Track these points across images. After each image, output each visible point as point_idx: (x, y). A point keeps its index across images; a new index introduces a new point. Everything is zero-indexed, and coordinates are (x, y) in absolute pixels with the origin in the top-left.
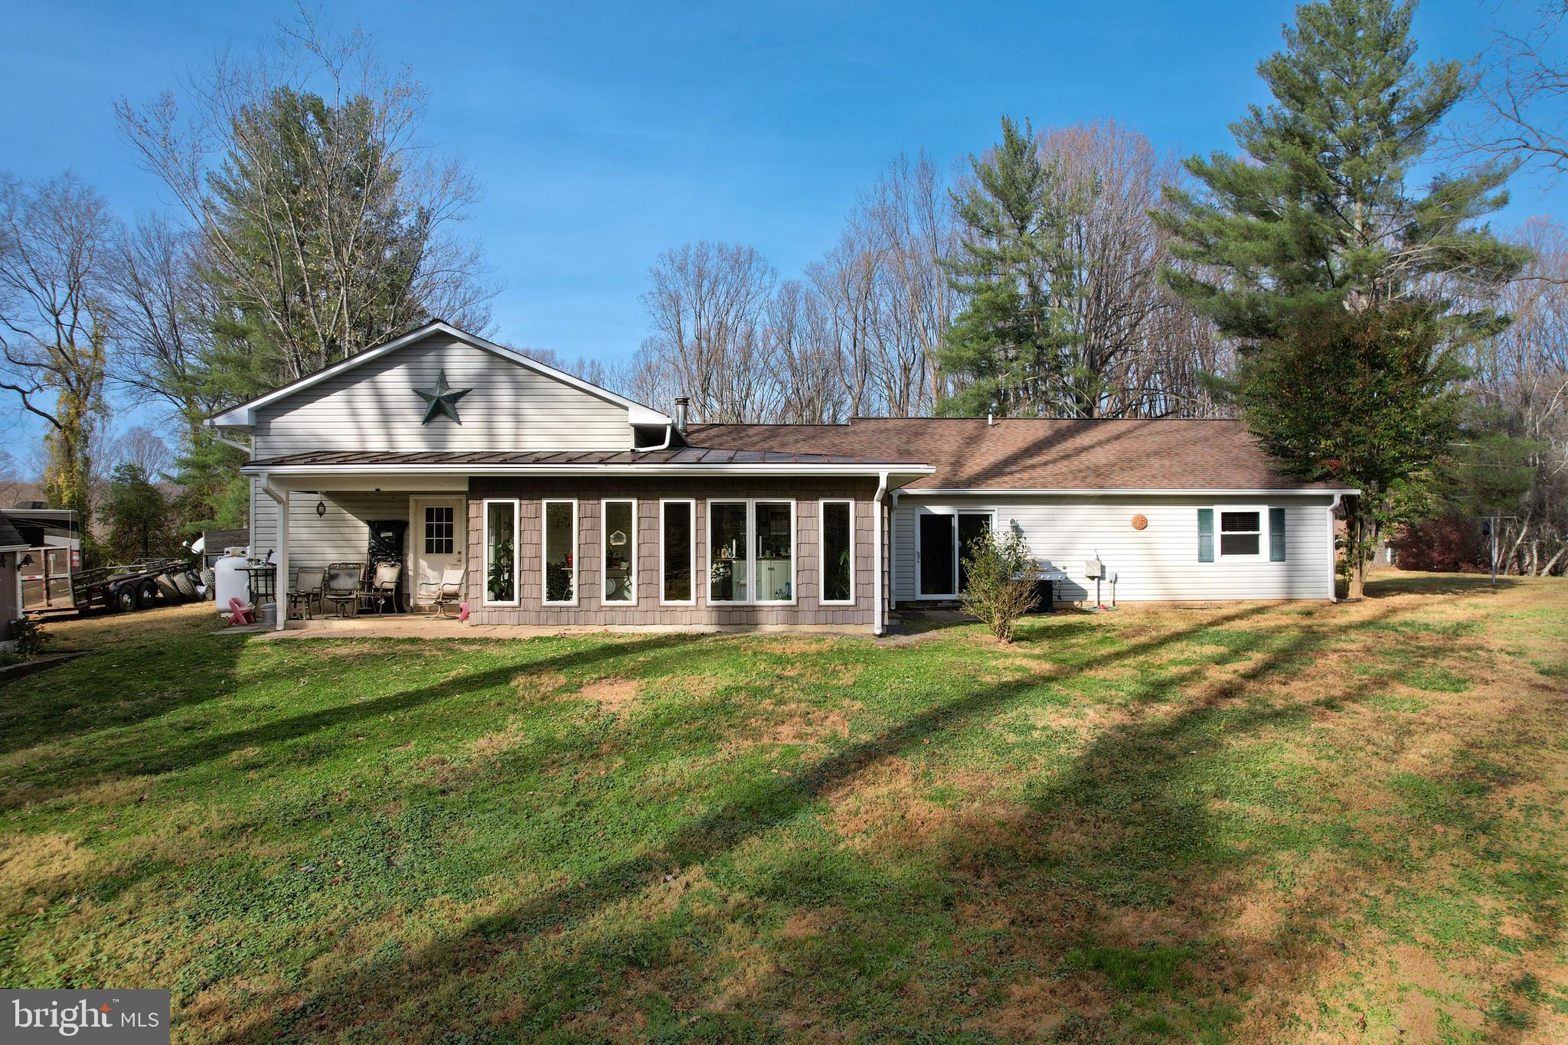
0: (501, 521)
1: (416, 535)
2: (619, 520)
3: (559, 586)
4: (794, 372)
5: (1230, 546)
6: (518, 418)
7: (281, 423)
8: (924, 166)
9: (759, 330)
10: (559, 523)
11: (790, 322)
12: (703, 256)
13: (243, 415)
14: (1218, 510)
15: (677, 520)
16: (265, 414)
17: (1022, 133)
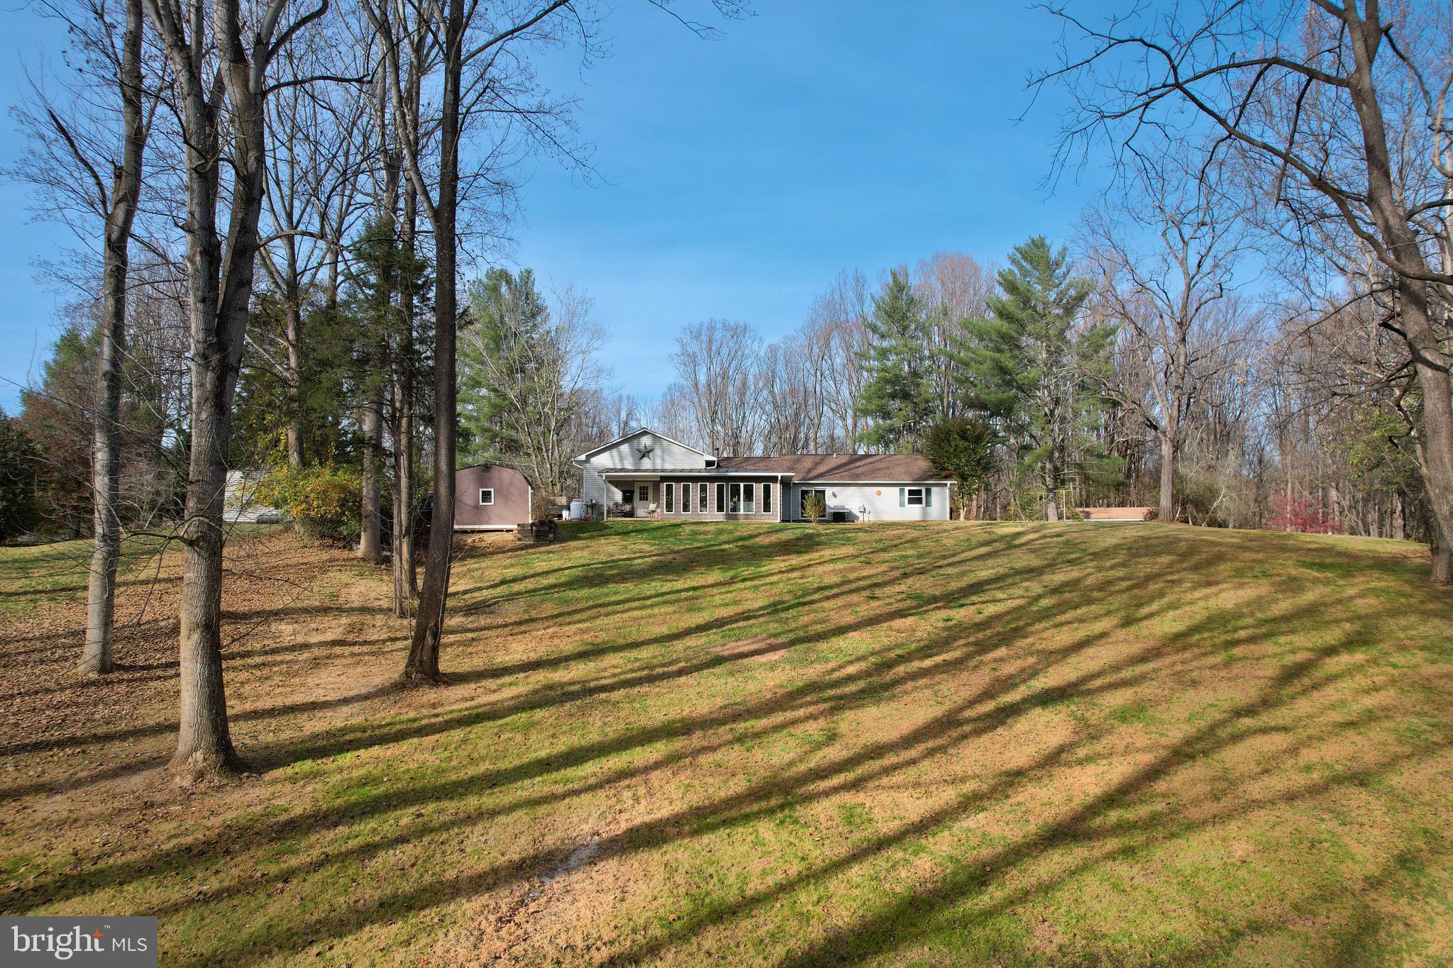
0: (669, 488)
1: (637, 495)
2: (703, 489)
3: (686, 508)
4: (776, 407)
5: (911, 501)
6: (663, 459)
7: (593, 460)
8: (857, 280)
9: (750, 377)
10: (686, 490)
11: (773, 372)
12: (712, 328)
13: (583, 457)
14: (907, 489)
15: (720, 489)
16: (589, 457)
17: (901, 279)
